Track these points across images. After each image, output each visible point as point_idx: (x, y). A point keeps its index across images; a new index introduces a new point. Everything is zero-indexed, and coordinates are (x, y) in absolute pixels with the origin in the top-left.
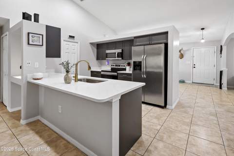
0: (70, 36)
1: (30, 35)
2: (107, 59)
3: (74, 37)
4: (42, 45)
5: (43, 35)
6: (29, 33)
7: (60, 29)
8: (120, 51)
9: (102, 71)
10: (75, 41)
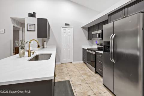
0: (66, 24)
1: (28, 25)
2: (92, 39)
3: (69, 24)
4: (35, 31)
5: (35, 25)
6: (27, 24)
7: (47, 19)
8: (100, 31)
9: (88, 49)
10: (70, 27)
